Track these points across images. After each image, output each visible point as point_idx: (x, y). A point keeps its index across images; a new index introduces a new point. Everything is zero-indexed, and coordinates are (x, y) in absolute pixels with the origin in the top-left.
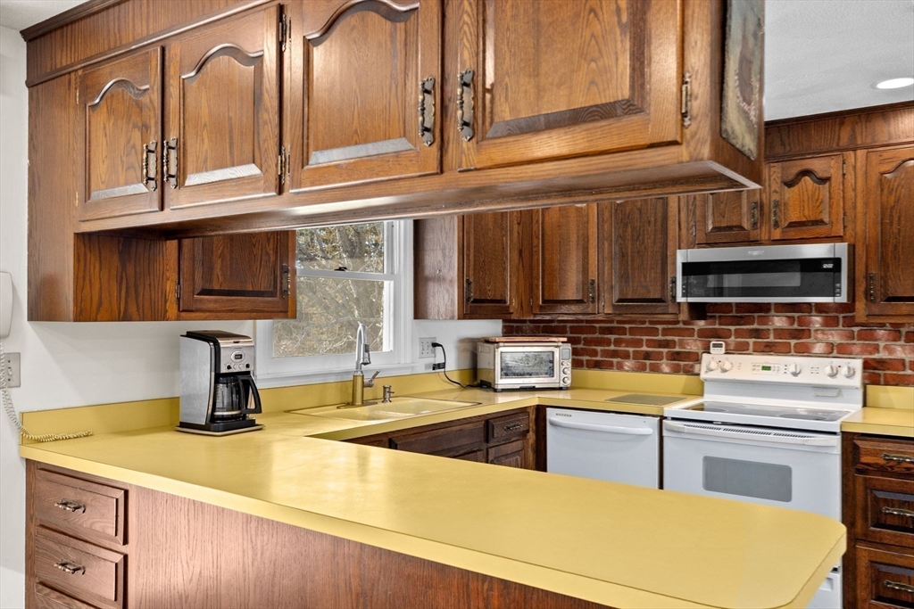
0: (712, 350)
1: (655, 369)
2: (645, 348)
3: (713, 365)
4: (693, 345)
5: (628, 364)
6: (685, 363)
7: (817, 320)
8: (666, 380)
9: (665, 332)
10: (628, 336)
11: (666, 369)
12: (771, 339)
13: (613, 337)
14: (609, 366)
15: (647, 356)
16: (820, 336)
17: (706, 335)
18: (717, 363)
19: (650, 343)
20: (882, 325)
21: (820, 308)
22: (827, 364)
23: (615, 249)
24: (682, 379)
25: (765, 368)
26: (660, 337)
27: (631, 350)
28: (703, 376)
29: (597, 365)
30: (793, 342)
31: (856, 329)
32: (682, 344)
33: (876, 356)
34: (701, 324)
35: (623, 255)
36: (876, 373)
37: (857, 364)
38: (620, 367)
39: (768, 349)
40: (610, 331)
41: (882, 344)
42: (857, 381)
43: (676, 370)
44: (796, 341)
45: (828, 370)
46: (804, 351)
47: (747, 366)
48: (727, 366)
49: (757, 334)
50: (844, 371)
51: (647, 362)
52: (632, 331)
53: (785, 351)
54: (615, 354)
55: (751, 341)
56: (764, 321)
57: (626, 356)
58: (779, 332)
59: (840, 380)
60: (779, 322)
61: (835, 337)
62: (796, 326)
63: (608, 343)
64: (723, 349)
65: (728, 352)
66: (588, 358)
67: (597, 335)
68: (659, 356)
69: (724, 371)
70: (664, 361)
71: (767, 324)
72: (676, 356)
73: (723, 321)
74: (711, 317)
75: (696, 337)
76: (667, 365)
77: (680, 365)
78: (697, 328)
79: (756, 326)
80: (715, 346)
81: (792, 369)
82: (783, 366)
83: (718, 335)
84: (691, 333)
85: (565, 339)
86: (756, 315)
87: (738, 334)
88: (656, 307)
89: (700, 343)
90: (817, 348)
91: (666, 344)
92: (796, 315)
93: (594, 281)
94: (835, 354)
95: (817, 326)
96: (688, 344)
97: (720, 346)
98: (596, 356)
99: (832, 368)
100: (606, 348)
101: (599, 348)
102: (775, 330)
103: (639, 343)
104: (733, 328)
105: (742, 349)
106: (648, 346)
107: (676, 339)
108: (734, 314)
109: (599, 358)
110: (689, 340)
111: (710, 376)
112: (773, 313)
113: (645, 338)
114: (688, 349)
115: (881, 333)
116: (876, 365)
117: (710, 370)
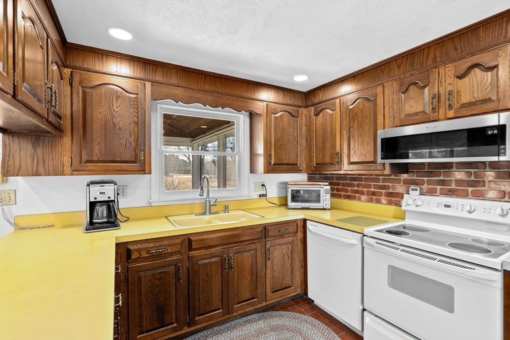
0: (410, 192)
1: (378, 201)
2: (372, 189)
3: (410, 202)
4: (400, 189)
5: (364, 197)
6: (395, 199)
7: (490, 175)
8: (384, 209)
9: (384, 180)
10: (363, 183)
11: (384, 201)
12: (453, 186)
13: (356, 183)
14: (354, 198)
15: (374, 194)
16: (493, 185)
17: (408, 183)
18: (413, 200)
19: (376, 187)
21: (493, 166)
22: (498, 206)
24: (393, 208)
25: (446, 206)
26: (381, 184)
27: (365, 190)
28: (403, 208)
29: (348, 197)
30: (470, 189)
32: (393, 188)
34: (405, 176)
38: (360, 199)
39: (451, 193)
40: (355, 179)
43: (390, 203)
44: (472, 188)
45: (499, 211)
46: (479, 196)
47: (434, 204)
48: (419, 203)
49: (442, 183)
51: (374, 197)
52: (366, 180)
53: (465, 195)
54: (357, 192)
55: (439, 187)
56: (448, 174)
57: (363, 193)
58: (459, 182)
60: (459, 175)
61: (507, 186)
62: (472, 178)
63: (353, 185)
64: (418, 192)
65: (421, 194)
66: (344, 193)
67: (348, 181)
68: (380, 194)
69: (417, 206)
70: (383, 197)
71: (450, 177)
72: (390, 195)
73: (419, 174)
74: (411, 172)
75: (402, 184)
76: (385, 199)
77: (392, 200)
78: (402, 179)
79: (442, 178)
80: (413, 190)
81: (468, 208)
82: (460, 206)
83: (415, 183)
84: (399, 181)
85: (327, 184)
86: (442, 171)
87: (429, 183)
88: (371, 166)
89: (404, 188)
90: (492, 194)
91: (384, 187)
92: (472, 171)
93: (338, 152)
94: (507, 198)
95: (491, 178)
96: (397, 188)
97: (416, 190)
98: (348, 192)
99: (502, 210)
100: (353, 188)
101: (349, 188)
102: (455, 180)
103: (369, 186)
104: (426, 179)
105: (432, 192)
106: (374, 188)
107: (390, 184)
108: (426, 170)
109: (349, 194)
110: (398, 185)
111: (408, 208)
112: (454, 169)
113: (373, 184)
114: (397, 191)
117: (408, 205)
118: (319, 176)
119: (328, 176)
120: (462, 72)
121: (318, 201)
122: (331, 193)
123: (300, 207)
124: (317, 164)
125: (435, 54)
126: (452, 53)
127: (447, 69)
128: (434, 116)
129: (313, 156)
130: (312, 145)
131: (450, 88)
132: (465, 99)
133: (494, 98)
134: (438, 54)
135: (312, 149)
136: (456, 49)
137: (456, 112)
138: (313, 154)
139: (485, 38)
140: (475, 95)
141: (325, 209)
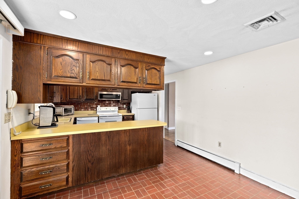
0: (98, 106)
1: (88, 110)
2: (86, 107)
5: (82, 110)
6: (94, 109)
7: (112, 102)
9: (89, 104)
10: (82, 105)
11: (89, 110)
12: (106, 105)
13: (79, 105)
14: (79, 110)
15: (86, 108)
16: (112, 104)
17: (97, 104)
22: (113, 108)
23: (85, 90)
25: (106, 109)
26: (89, 105)
27: (83, 107)
32: (92, 106)
35: (87, 92)
36: (120, 109)
37: (117, 107)
38: (81, 110)
39: (106, 106)
43: (91, 110)
44: (109, 105)
46: (110, 106)
47: (104, 109)
49: (104, 104)
51: (86, 109)
52: (83, 104)
54: (80, 108)
55: (103, 105)
56: (105, 102)
57: (82, 108)
58: (107, 104)
59: (116, 110)
60: (107, 102)
61: (114, 104)
64: (100, 106)
68: (88, 108)
82: (108, 108)
84: (94, 104)
87: (101, 104)
90: (112, 106)
110: (94, 105)
114: (94, 107)
115: (119, 104)
116: (119, 108)
117: (98, 109)
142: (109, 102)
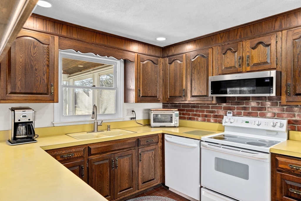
0: (227, 114)
1: (209, 121)
2: (205, 113)
3: (227, 120)
4: (221, 112)
5: (200, 119)
6: (219, 119)
7: (268, 104)
8: (212, 125)
9: (212, 107)
10: (200, 109)
11: (212, 121)
12: (250, 111)
13: (195, 109)
14: (193, 119)
15: (206, 116)
16: (270, 110)
17: (226, 109)
18: (229, 119)
19: (207, 112)
20: (297, 106)
21: (270, 99)
22: (271, 121)
24: (217, 125)
25: (246, 122)
26: (210, 109)
27: (201, 114)
28: (224, 124)
29: (190, 119)
30: (259, 112)
31: (285, 107)
32: (218, 113)
33: (294, 119)
34: (224, 105)
36: (293, 126)
37: (285, 122)
38: (197, 120)
39: (249, 115)
40: (194, 107)
41: (296, 114)
42: (284, 129)
43: (216, 122)
44: (260, 111)
45: (272, 124)
46: (263, 116)
47: (240, 121)
48: (232, 121)
49: (245, 108)
50: (279, 124)
51: (206, 118)
52: (201, 107)
53: (256, 116)
54: (195, 115)
55: (243, 111)
56: (247, 104)
57: (199, 116)
58: (253, 108)
59: (277, 128)
60: (253, 104)
61: (276, 110)
62: (260, 106)
63: (193, 111)
64: (232, 114)
65: (233, 115)
66: (187, 116)
67: (190, 108)
68: (210, 116)
69: (231, 123)
70: (212, 118)
71: (249, 105)
72: (216, 116)
73: (232, 103)
74: (228, 102)
75: (222, 110)
76: (213, 119)
77: (217, 120)
78: (223, 106)
79: (244, 106)
80: (229, 113)
81: (257, 123)
82: (254, 122)
83: (230, 109)
84: (221, 108)
85: (177, 110)
86: (244, 101)
87: (238, 109)
88: (205, 98)
89: (223, 112)
90: (269, 115)
91: (212, 112)
92: (260, 101)
93: (185, 89)
94: (276, 117)
95: (269, 106)
96: (220, 112)
97: (231, 113)
98: (190, 116)
99: (273, 123)
100: (193, 113)
101: (191, 113)
102: (252, 107)
103: (203, 111)
104: (236, 106)
105: (239, 114)
106: (206, 113)
107: (216, 110)
108: (236, 101)
109: (191, 116)
110: (220, 111)
111: (226, 124)
112: (251, 100)
113: (205, 110)
114: (220, 114)
115: (296, 109)
116: (289, 122)
117: (226, 122)
118: (171, 105)
119: (177, 105)
120: (254, 45)
121: (171, 121)
122: (179, 116)
123: (159, 126)
124: (170, 97)
125: (241, 33)
126: (249, 34)
127: (247, 43)
128: (240, 69)
129: (168, 91)
130: (167, 84)
131: (248, 54)
132: (255, 61)
133: (269, 62)
134: (242, 33)
135: (167, 86)
136: (251, 32)
137: (251, 68)
138: (167, 90)
139: (266, 28)
140: (260, 59)
141: (175, 127)
142: (258, 103)
